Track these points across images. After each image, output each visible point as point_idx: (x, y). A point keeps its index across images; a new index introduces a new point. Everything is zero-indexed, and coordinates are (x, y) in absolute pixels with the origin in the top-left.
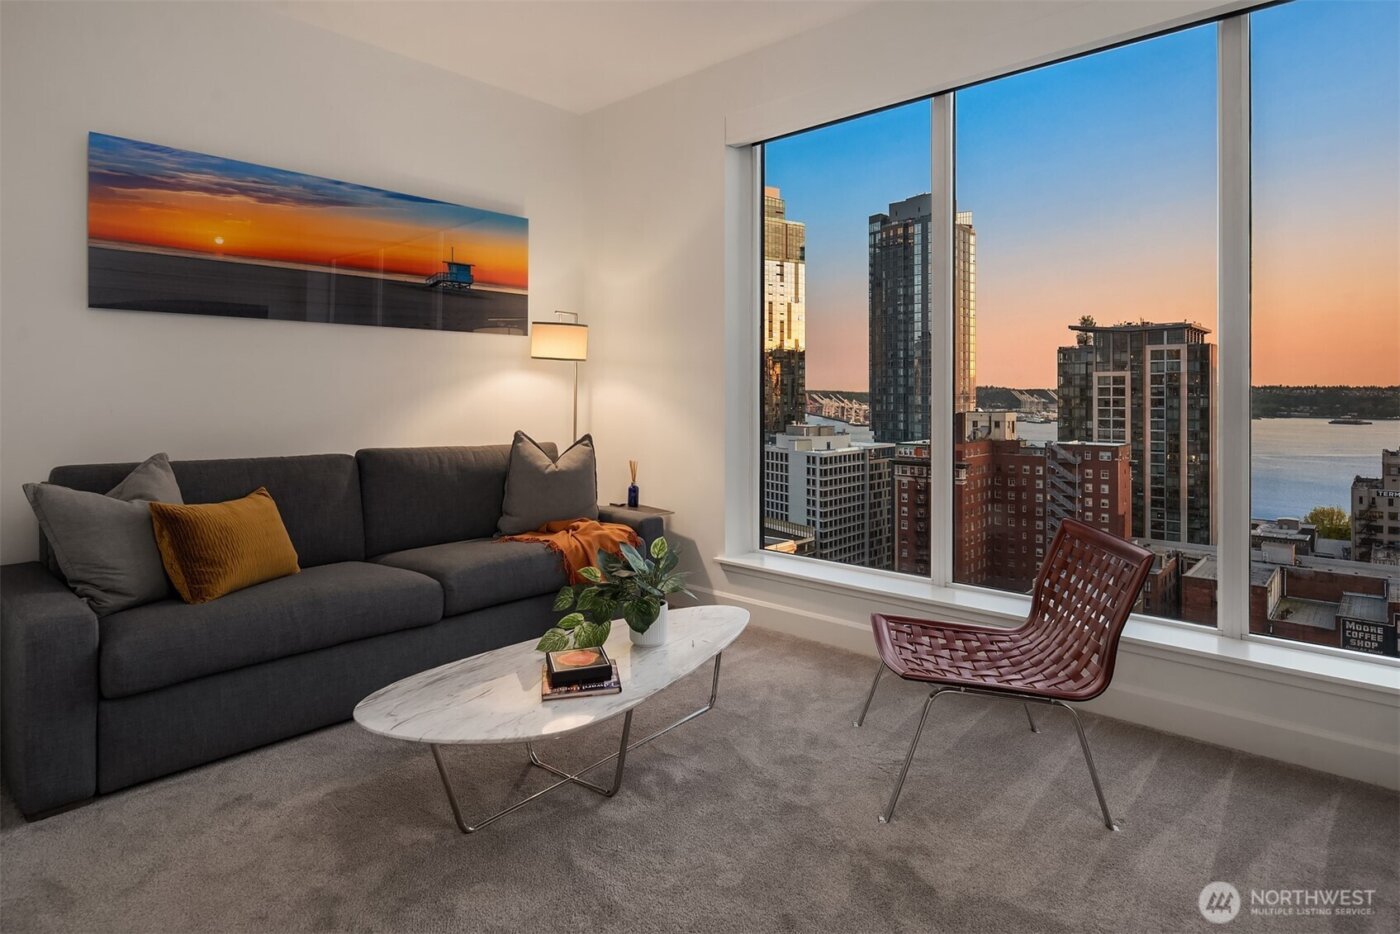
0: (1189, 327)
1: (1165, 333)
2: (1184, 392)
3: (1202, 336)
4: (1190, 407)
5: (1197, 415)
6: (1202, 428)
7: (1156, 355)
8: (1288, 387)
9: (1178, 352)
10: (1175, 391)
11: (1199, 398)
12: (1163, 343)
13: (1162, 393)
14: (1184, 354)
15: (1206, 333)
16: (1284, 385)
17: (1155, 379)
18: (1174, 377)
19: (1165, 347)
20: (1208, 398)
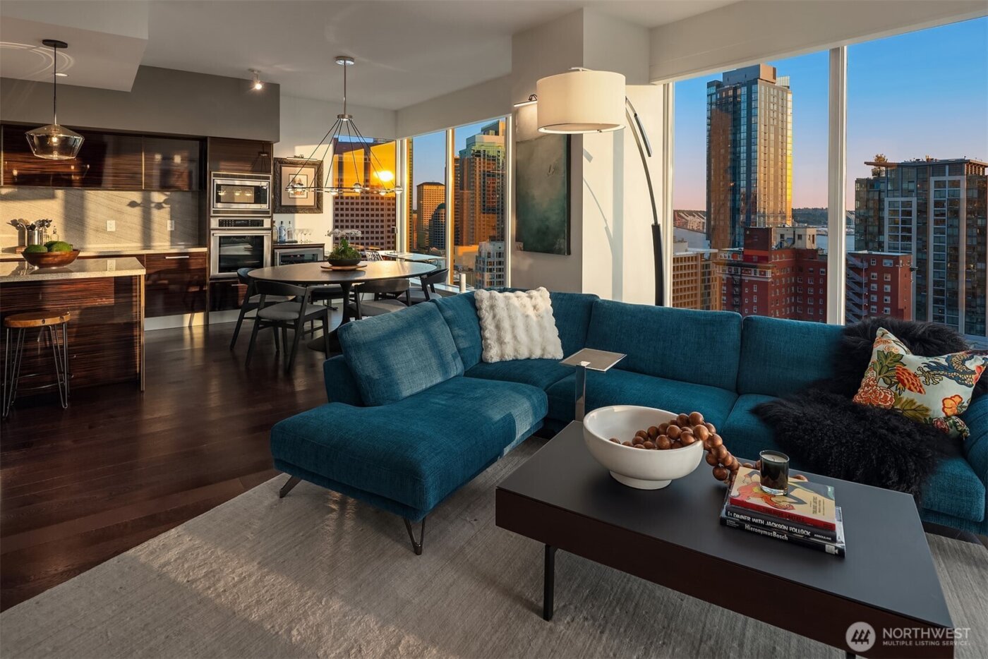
0: (968, 163)
1: (947, 167)
2: (963, 214)
3: (983, 170)
5: (975, 233)
6: (979, 244)
7: (939, 184)
9: (958, 182)
10: (955, 213)
11: (976, 219)
12: (944, 175)
13: (943, 215)
14: (964, 184)
15: (986, 167)
17: (938, 204)
18: (954, 202)
19: (947, 178)
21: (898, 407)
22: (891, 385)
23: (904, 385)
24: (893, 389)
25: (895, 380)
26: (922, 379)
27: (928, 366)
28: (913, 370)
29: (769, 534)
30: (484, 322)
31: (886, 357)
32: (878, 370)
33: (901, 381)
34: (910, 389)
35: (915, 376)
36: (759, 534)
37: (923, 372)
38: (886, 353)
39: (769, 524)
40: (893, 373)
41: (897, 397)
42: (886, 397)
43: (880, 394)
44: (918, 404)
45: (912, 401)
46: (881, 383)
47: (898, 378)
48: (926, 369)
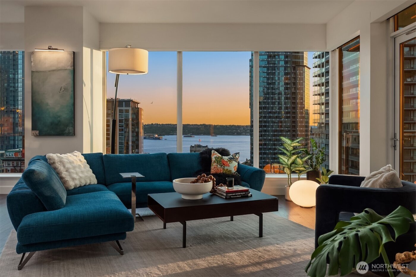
0: (132, 101)
1: (124, 103)
2: (130, 126)
3: (137, 105)
4: (132, 132)
5: (135, 134)
6: (136, 140)
7: (121, 111)
8: (173, 124)
9: (128, 110)
10: (127, 125)
11: (135, 128)
12: (123, 107)
13: (122, 126)
14: (130, 112)
15: (138, 103)
16: (172, 124)
17: (120, 121)
18: (127, 120)
19: (124, 108)
20: (139, 128)
21: (224, 172)
22: (222, 166)
23: (225, 165)
24: (222, 167)
25: (222, 164)
26: (229, 162)
27: (229, 158)
28: (226, 160)
29: (237, 197)
30: (60, 170)
31: (218, 158)
32: (217, 163)
33: (224, 164)
34: (226, 166)
35: (227, 162)
36: (234, 198)
37: (228, 160)
38: (218, 157)
39: (236, 194)
40: (221, 162)
41: (224, 169)
42: (221, 170)
43: (219, 169)
44: (229, 170)
45: (227, 169)
46: (219, 166)
47: (223, 163)
48: (229, 159)
